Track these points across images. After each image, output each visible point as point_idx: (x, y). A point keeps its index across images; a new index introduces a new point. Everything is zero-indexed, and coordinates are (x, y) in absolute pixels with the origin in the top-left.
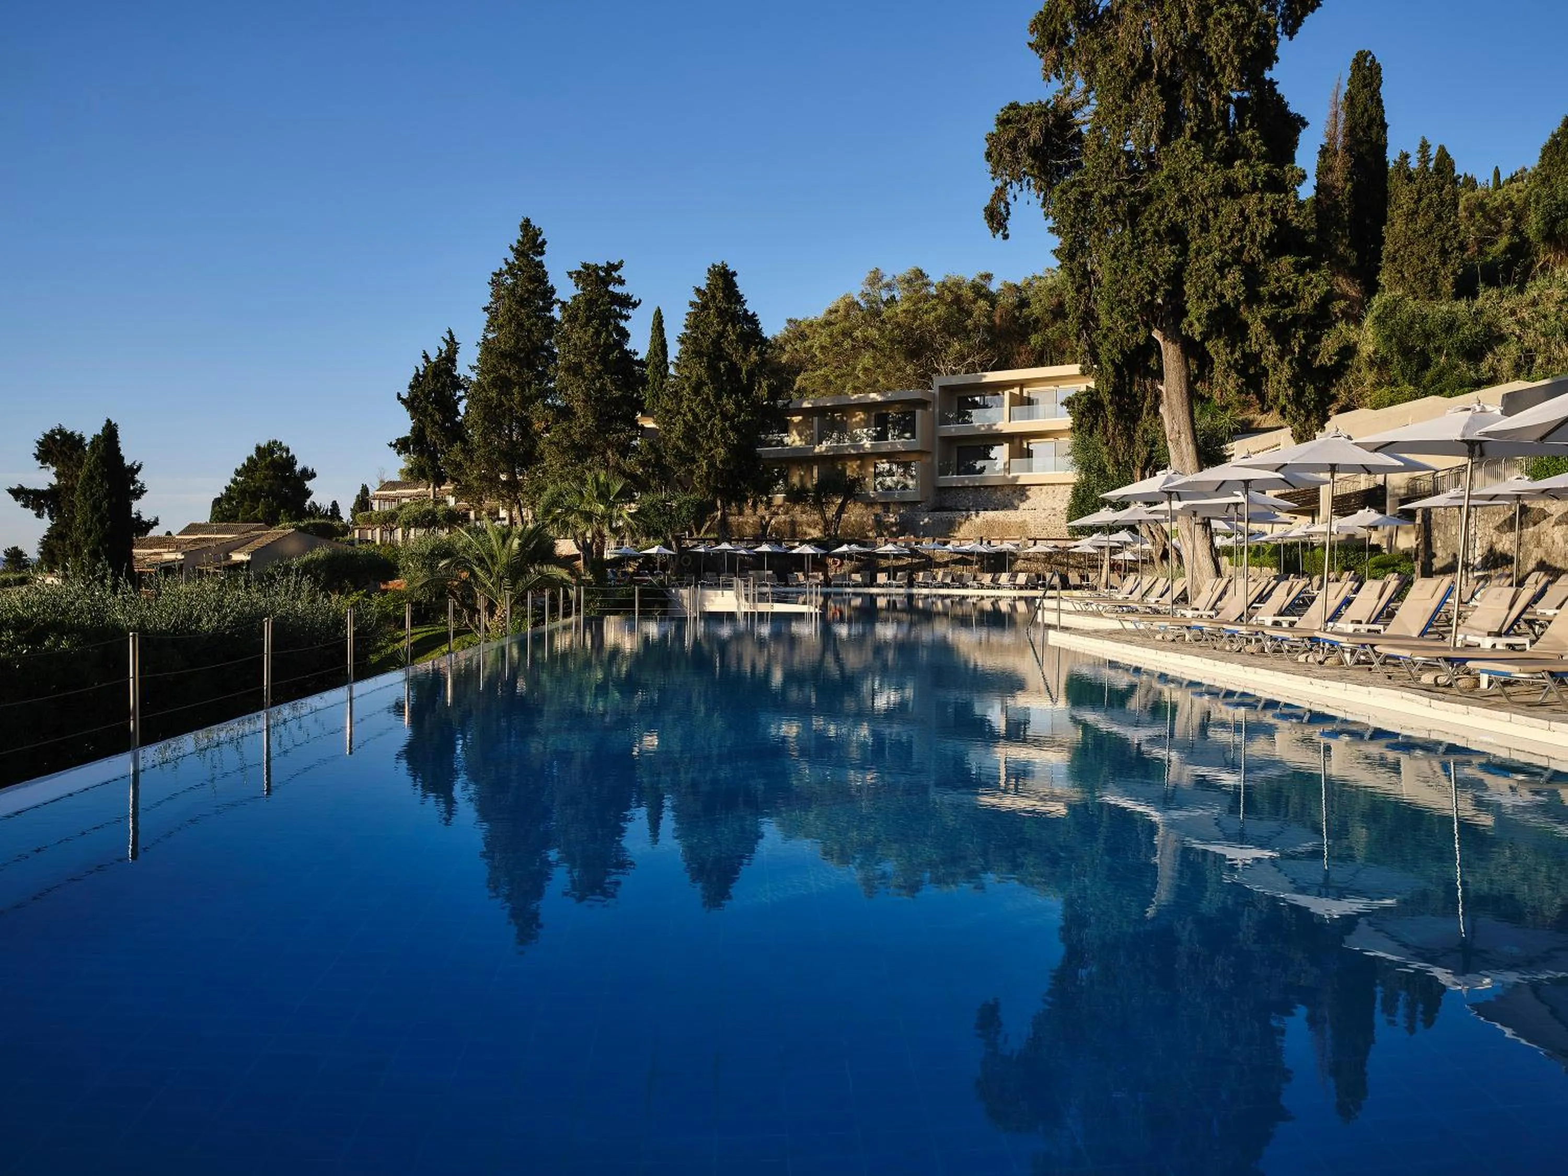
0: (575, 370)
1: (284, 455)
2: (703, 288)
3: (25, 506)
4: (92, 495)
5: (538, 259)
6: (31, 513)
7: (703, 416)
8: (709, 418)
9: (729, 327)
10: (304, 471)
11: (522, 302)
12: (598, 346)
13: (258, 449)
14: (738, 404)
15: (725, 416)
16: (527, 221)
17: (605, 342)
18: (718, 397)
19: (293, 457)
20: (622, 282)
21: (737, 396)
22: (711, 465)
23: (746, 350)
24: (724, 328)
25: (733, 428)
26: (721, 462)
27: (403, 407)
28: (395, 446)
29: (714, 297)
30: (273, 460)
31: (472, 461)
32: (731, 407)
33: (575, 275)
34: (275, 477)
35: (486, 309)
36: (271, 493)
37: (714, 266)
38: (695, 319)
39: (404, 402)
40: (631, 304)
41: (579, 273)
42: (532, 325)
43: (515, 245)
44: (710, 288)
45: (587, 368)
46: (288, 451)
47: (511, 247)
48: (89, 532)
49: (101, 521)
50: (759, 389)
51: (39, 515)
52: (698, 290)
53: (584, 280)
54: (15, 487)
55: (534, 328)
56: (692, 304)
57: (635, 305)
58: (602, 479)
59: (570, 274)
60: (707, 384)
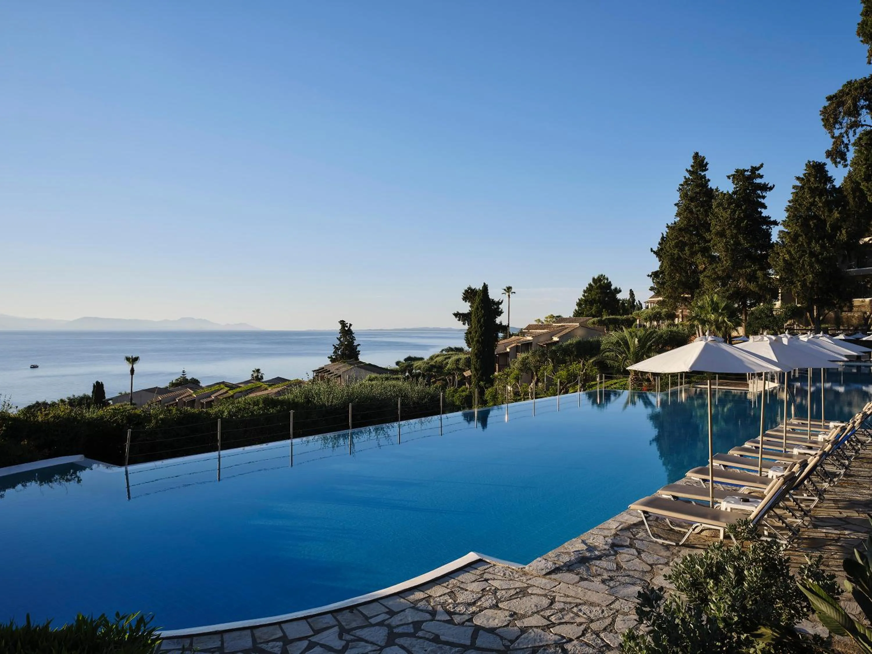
0: (721, 234)
1: (606, 281)
2: (802, 176)
3: (459, 320)
4: (478, 316)
5: (703, 174)
6: (461, 323)
7: (797, 256)
8: (800, 258)
9: (817, 199)
10: (616, 289)
11: (692, 199)
12: (734, 219)
13: (594, 279)
14: (823, 247)
15: (812, 254)
16: (697, 154)
17: (738, 217)
18: (809, 244)
19: (610, 282)
20: (761, 177)
21: (823, 241)
22: (804, 284)
23: (831, 211)
24: (814, 200)
25: (818, 261)
26: (810, 283)
27: (655, 256)
28: (651, 276)
29: (809, 181)
30: (601, 285)
31: (664, 289)
32: (818, 248)
33: (731, 178)
34: (601, 293)
35: (676, 205)
36: (599, 301)
37: (809, 162)
38: (796, 196)
39: (655, 252)
40: (768, 188)
41: (734, 175)
42: (697, 211)
43: (690, 168)
44: (805, 176)
45: (728, 232)
46: (607, 279)
47: (687, 170)
48: (476, 332)
49: (481, 327)
50: (840, 235)
51: (464, 324)
52: (798, 178)
53: (737, 179)
54: (456, 312)
55: (698, 213)
56: (794, 187)
57: (771, 189)
58: (715, 299)
59: (729, 177)
60: (802, 236)
